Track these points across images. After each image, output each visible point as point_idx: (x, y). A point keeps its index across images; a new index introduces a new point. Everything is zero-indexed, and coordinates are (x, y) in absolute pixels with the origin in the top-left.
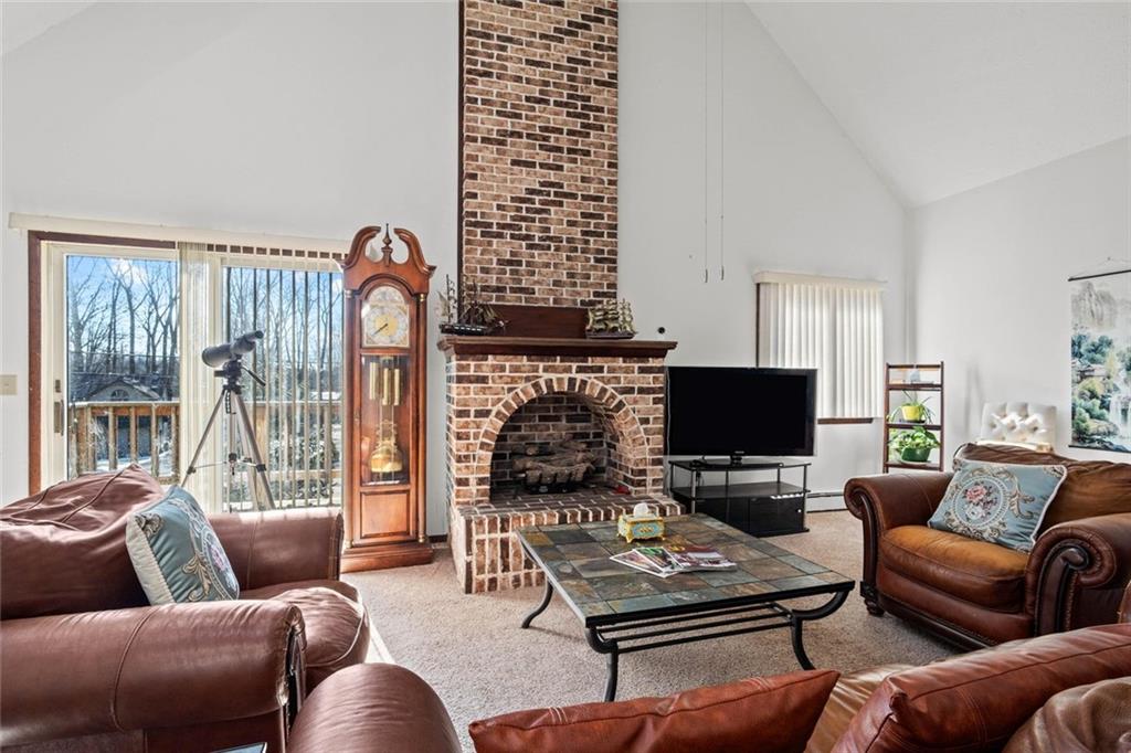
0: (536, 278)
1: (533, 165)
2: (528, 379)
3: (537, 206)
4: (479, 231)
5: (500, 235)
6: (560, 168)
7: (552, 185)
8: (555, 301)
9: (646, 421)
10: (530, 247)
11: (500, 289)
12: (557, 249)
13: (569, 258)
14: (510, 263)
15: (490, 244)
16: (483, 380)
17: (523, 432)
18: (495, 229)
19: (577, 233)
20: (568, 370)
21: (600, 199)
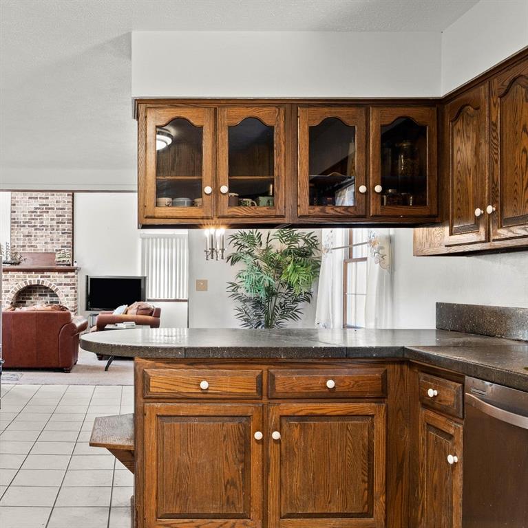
0: (37, 241)
1: (37, 198)
2: (23, 280)
3: (39, 214)
4: (16, 225)
5: (24, 226)
6: (47, 198)
7: (44, 205)
8: (45, 250)
9: (67, 296)
10: (36, 230)
11: (23, 246)
12: (46, 230)
13: (51, 233)
14: (28, 236)
15: (20, 229)
16: (7, 280)
17: (32, 300)
18: (22, 224)
19: (54, 223)
20: (37, 277)
21: (64, 209)
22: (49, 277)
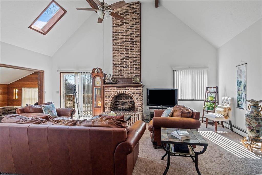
0: (124, 73)
1: (124, 53)
2: (116, 91)
3: (125, 60)
4: (115, 66)
5: (118, 66)
6: (129, 53)
7: (127, 56)
8: (128, 77)
9: (137, 99)
10: (123, 68)
11: (118, 76)
12: (128, 68)
13: (130, 69)
14: (120, 71)
15: (116, 68)
16: (109, 91)
18: (117, 65)
19: (132, 64)
20: (123, 90)
21: (136, 58)
22: (129, 90)
